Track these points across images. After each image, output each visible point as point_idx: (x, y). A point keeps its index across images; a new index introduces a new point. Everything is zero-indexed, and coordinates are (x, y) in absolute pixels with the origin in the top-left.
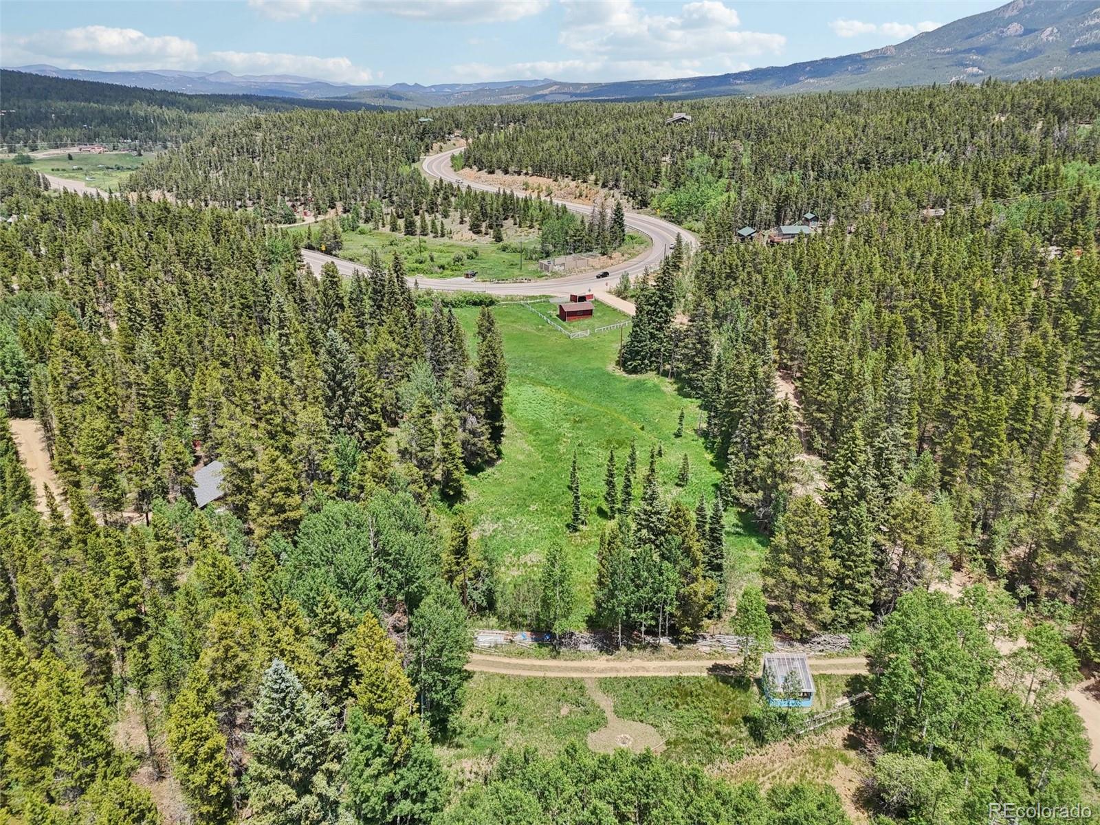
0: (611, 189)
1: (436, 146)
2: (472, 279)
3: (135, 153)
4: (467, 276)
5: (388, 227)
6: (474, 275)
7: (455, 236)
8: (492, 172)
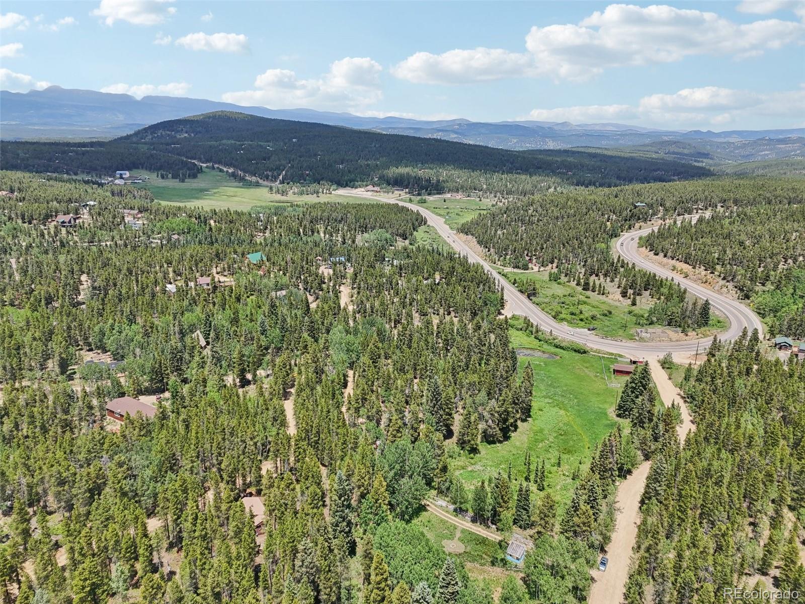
0: (728, 281)
1: (637, 225)
2: (593, 332)
3: (479, 199)
4: (589, 330)
5: (575, 282)
6: (593, 329)
7: (610, 296)
8: (656, 254)
